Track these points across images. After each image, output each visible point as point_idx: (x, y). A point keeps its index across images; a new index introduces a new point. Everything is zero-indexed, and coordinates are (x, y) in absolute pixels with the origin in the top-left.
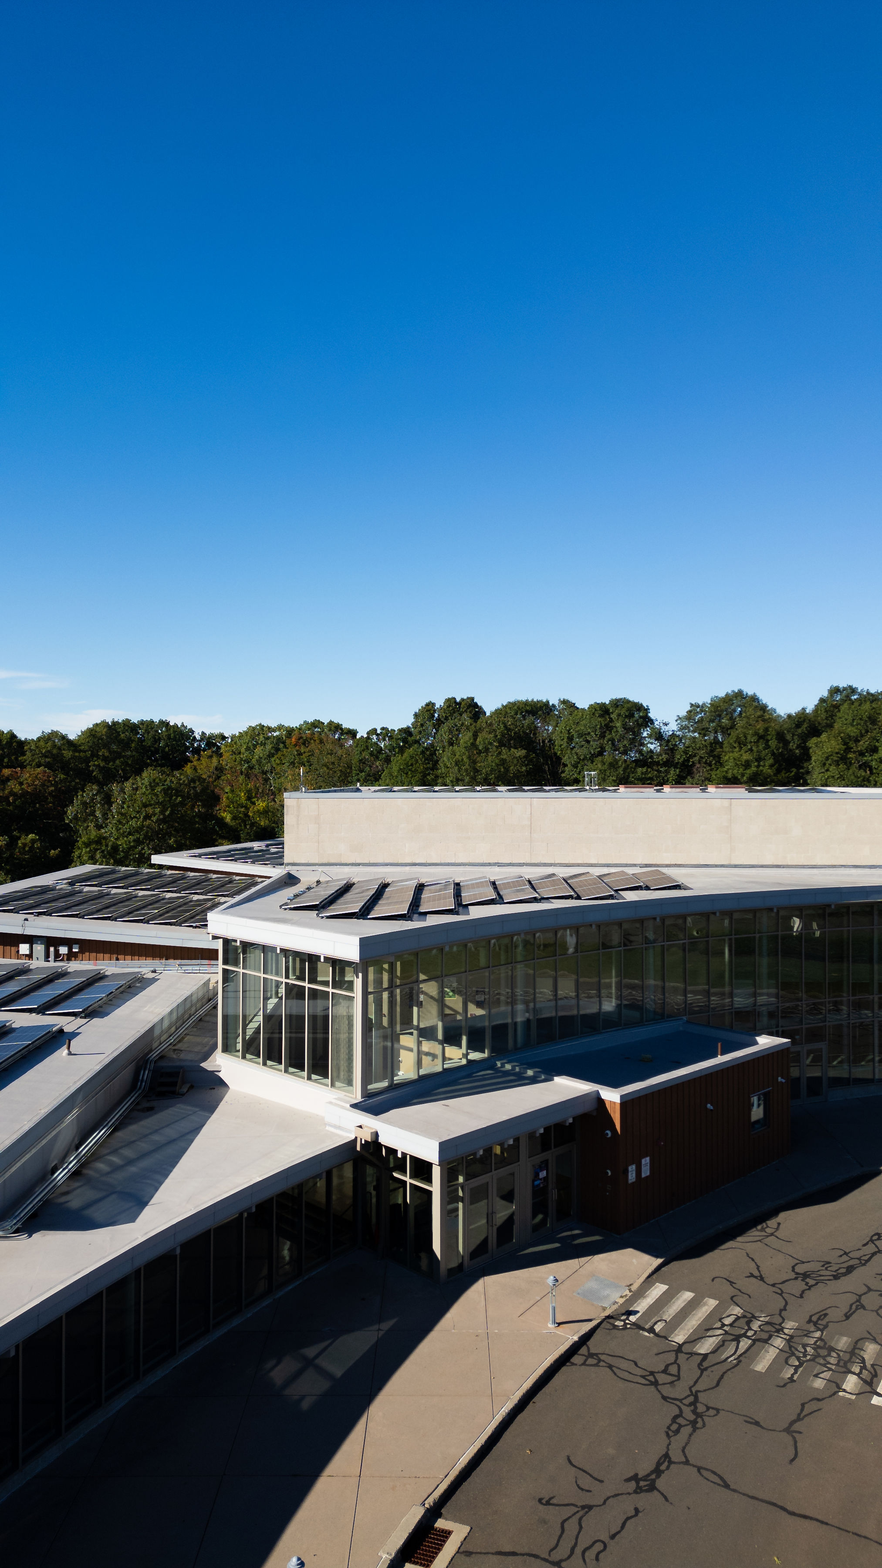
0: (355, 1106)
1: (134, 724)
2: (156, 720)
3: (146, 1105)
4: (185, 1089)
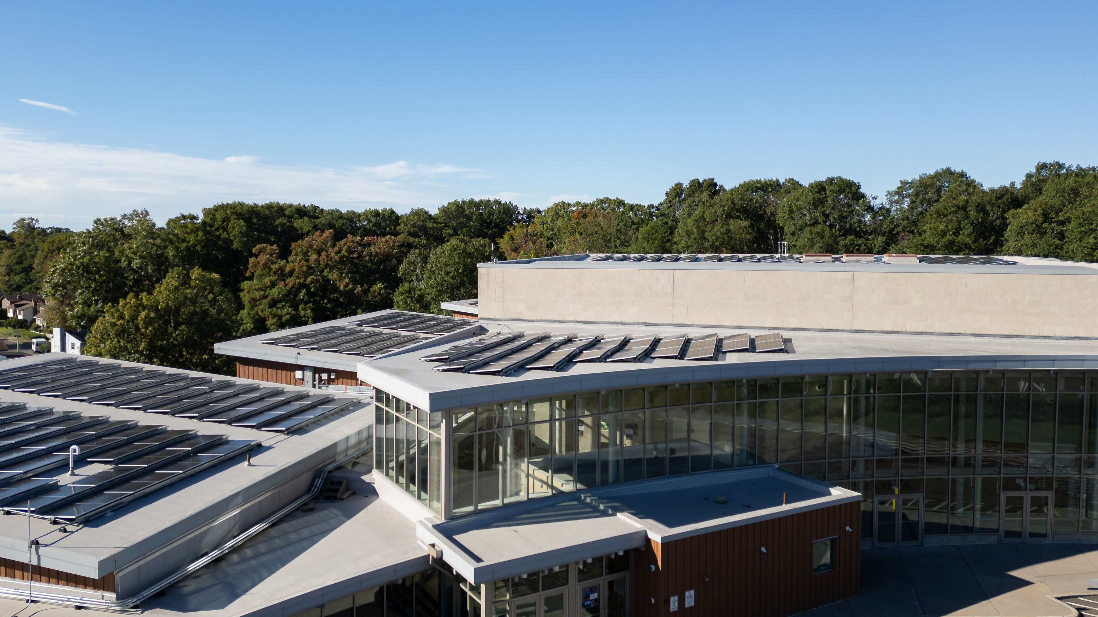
0: (437, 527)
1: (476, 203)
2: (492, 199)
3: (311, 506)
4: (346, 495)
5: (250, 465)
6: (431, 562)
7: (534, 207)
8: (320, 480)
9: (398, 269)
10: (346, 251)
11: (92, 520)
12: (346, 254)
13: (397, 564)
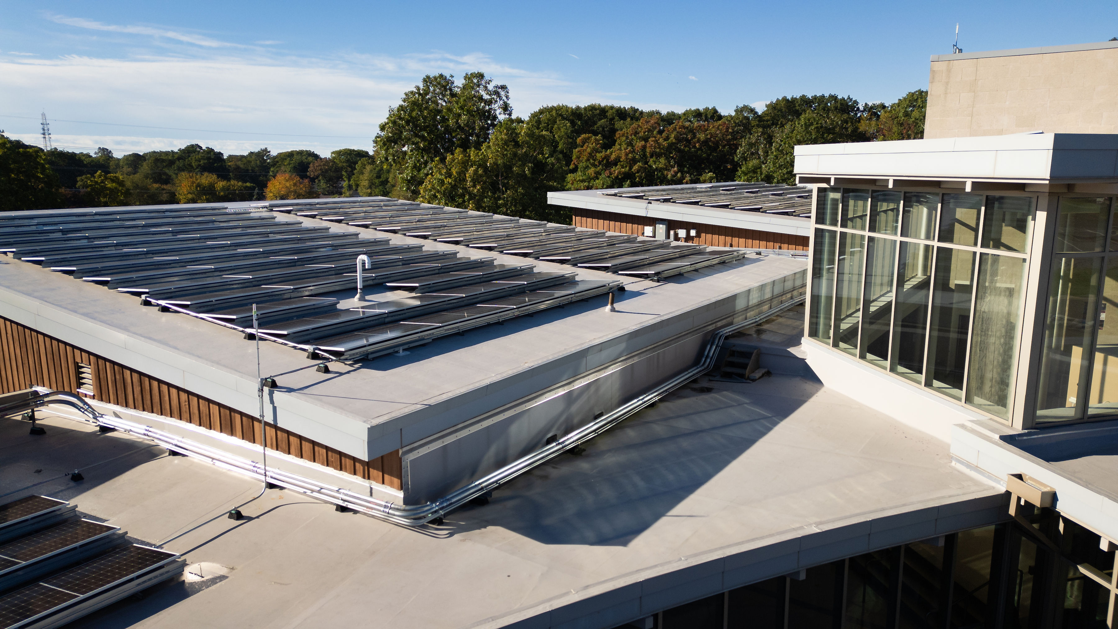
0: (1009, 439)
1: (809, 99)
3: (704, 384)
4: (757, 375)
5: (613, 310)
6: (1012, 511)
7: (878, 102)
8: (714, 347)
9: (735, 153)
10: (675, 137)
11: (374, 359)
12: (674, 141)
13: (938, 507)
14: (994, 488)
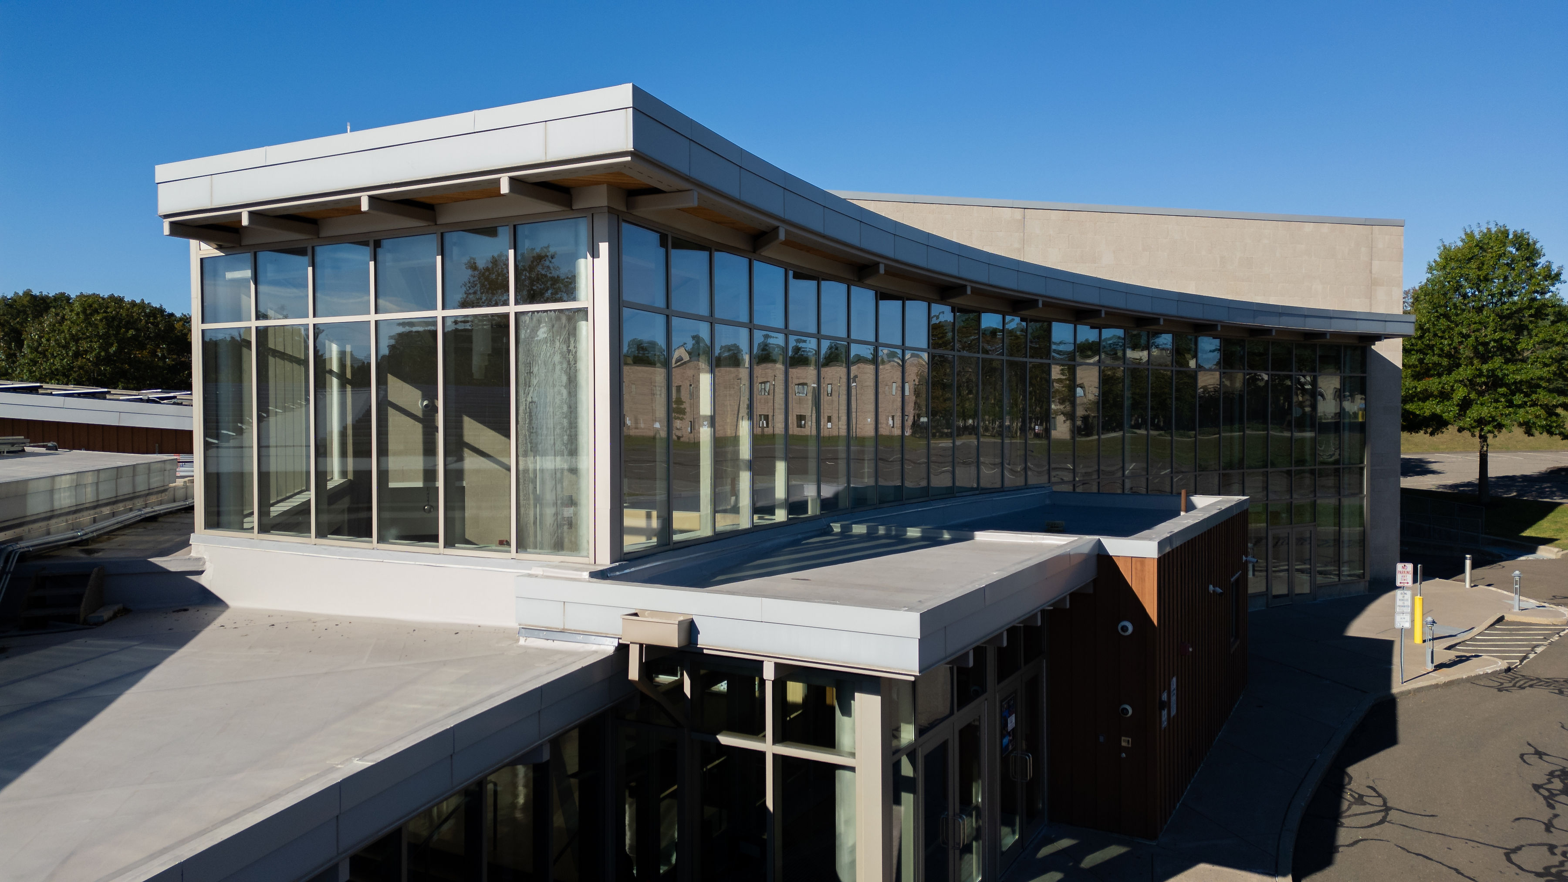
0: (601, 575)
4: (106, 614)
6: (634, 674)
13: (541, 687)
14: (596, 652)
